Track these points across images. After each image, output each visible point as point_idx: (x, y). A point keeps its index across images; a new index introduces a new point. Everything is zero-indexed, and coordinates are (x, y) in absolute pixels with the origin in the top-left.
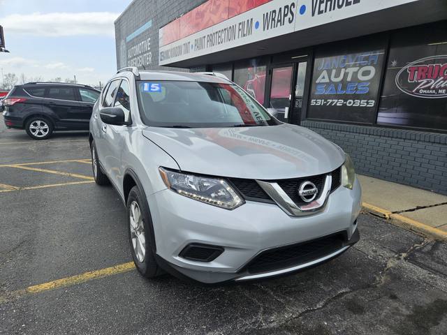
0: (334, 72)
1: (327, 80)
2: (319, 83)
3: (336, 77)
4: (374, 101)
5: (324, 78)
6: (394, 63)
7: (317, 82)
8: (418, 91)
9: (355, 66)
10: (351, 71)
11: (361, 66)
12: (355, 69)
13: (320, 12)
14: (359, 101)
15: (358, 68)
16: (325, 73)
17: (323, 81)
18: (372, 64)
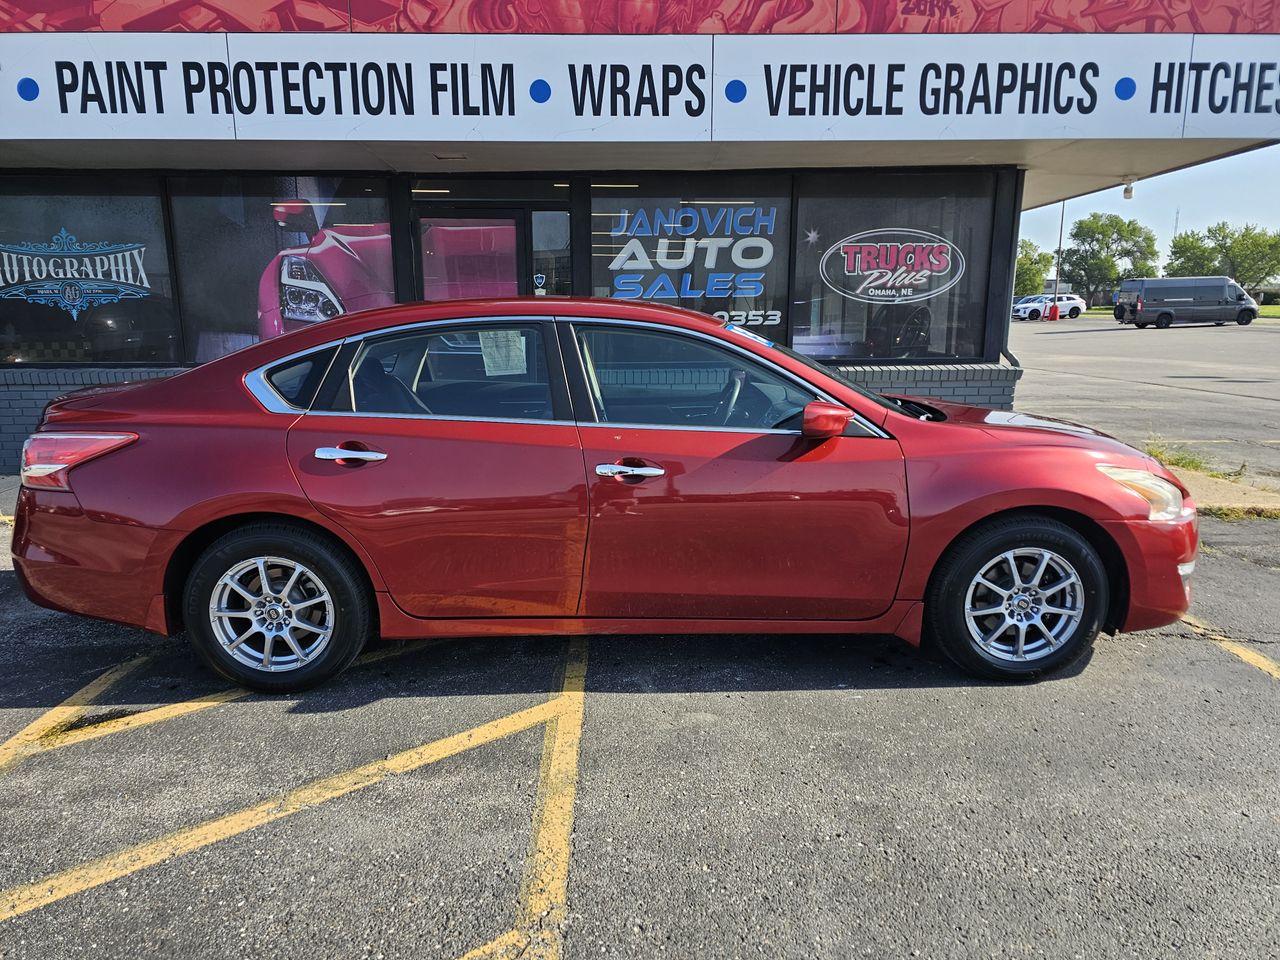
0: (663, 243)
1: (644, 263)
2: (621, 271)
3: (670, 256)
4: (779, 313)
5: (633, 257)
6: (813, 236)
7: (614, 266)
8: (865, 291)
9: (720, 234)
10: (712, 245)
11: (737, 238)
12: (725, 242)
13: (795, 111)
14: (744, 314)
15: (729, 241)
16: (634, 246)
17: (630, 265)
18: (763, 234)
